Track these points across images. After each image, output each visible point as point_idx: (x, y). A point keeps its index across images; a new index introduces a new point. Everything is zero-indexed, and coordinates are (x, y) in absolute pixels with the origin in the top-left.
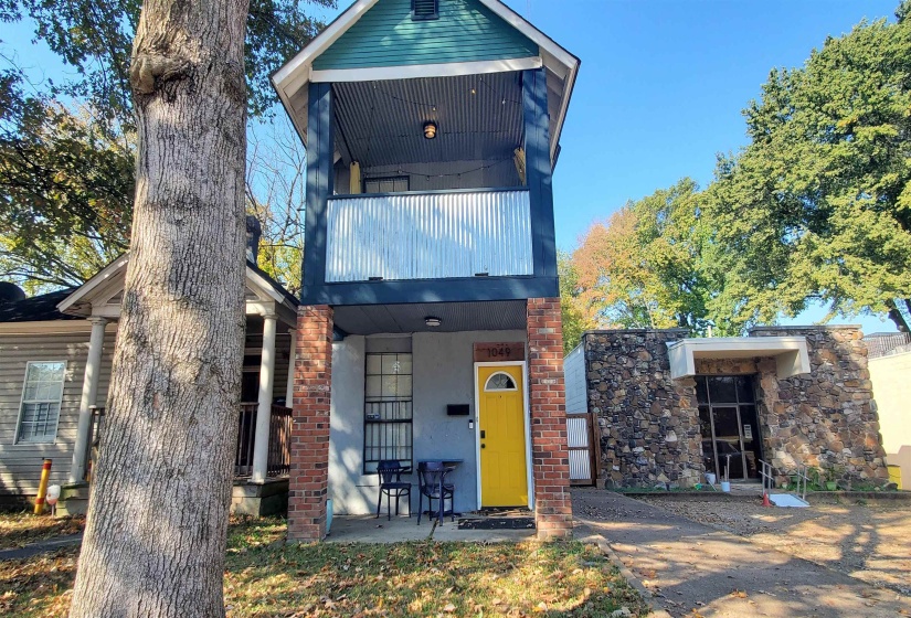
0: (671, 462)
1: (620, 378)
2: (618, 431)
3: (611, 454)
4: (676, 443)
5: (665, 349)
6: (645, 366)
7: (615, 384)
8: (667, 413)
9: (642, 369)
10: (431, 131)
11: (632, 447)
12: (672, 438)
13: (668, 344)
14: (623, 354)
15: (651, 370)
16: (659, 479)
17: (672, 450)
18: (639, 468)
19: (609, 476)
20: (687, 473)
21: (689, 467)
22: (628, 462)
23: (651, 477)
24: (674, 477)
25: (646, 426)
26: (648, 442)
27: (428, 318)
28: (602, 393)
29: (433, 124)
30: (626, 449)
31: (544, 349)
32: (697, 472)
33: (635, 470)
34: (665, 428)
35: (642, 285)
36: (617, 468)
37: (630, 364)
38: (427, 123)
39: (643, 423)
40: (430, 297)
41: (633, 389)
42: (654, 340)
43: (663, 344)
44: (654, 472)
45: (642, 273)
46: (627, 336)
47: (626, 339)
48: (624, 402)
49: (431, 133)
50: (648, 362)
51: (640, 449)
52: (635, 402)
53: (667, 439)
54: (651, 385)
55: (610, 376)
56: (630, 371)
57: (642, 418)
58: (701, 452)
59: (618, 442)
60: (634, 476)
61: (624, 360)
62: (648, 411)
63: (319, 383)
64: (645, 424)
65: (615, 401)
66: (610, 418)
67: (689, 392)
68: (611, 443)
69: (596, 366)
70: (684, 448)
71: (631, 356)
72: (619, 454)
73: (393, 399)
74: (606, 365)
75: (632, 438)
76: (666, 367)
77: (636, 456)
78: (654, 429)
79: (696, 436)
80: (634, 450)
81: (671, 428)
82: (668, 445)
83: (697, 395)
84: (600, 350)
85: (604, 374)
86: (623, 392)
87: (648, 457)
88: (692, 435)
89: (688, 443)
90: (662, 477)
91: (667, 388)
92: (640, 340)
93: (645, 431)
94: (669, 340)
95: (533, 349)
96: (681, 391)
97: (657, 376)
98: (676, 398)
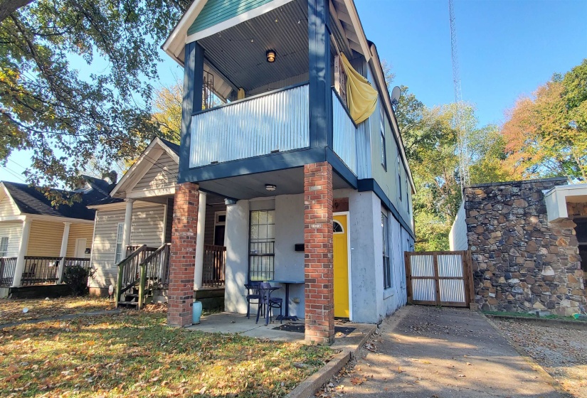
0: (547, 293)
1: (496, 222)
2: (494, 265)
3: (488, 284)
4: (553, 278)
5: (541, 196)
6: (521, 211)
7: (491, 228)
8: (544, 251)
9: (517, 214)
10: (271, 56)
11: (507, 278)
12: (549, 272)
13: (544, 192)
14: (498, 202)
15: (526, 214)
16: (534, 306)
17: (549, 282)
18: (514, 296)
19: (486, 301)
20: (565, 303)
21: (568, 298)
22: (503, 291)
23: (527, 304)
24: (551, 306)
25: (521, 262)
26: (524, 275)
27: (267, 185)
28: (479, 235)
29: (272, 51)
30: (502, 280)
31: (313, 202)
32: (577, 304)
33: (511, 298)
34: (541, 264)
35: (571, 144)
36: (493, 295)
37: (505, 211)
38: (268, 52)
39: (518, 259)
40: (244, 171)
41: (509, 231)
42: (530, 189)
43: (539, 192)
44: (529, 301)
45: (570, 133)
46: (502, 187)
47: (501, 190)
48: (500, 242)
49: (272, 58)
50: (524, 208)
51: (515, 281)
52: (512, 240)
53: (543, 273)
54: (526, 228)
55: (486, 221)
56: (506, 216)
57: (518, 255)
58: (582, 286)
59: (494, 274)
60: (510, 302)
61: (500, 207)
62: (523, 249)
63: (184, 231)
64: (520, 260)
65: (491, 241)
66: (487, 255)
67: (568, 233)
68: (488, 275)
69: (474, 213)
70: (561, 280)
71: (506, 204)
72: (494, 284)
73: (265, 241)
74: (482, 212)
75: (507, 271)
76: (542, 211)
77: (512, 286)
78: (531, 264)
79: (576, 271)
80: (510, 281)
81: (547, 264)
82: (544, 279)
83: (577, 235)
84: (477, 200)
85: (480, 219)
86: (499, 234)
87: (524, 287)
88: (571, 270)
89: (567, 277)
90: (538, 306)
91: (543, 230)
92: (515, 190)
93: (521, 266)
94: (546, 188)
95: (306, 203)
96: (559, 232)
97: (533, 220)
98: (553, 238)
